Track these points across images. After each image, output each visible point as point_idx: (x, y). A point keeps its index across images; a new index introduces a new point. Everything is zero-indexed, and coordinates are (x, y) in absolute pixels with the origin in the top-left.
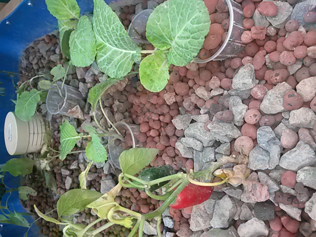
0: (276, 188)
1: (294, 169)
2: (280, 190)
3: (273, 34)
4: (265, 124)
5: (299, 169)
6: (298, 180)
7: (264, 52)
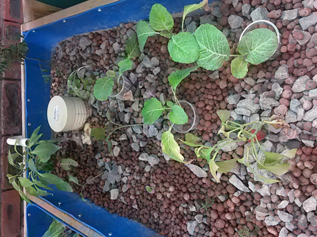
0: (300, 131)
1: (311, 120)
2: (302, 133)
3: (299, 49)
4: (295, 98)
5: (314, 120)
6: (313, 126)
7: (294, 58)
